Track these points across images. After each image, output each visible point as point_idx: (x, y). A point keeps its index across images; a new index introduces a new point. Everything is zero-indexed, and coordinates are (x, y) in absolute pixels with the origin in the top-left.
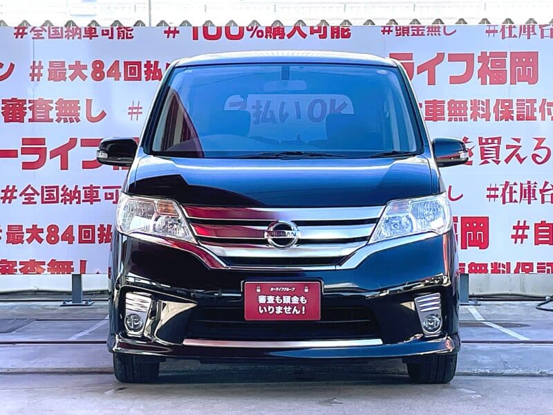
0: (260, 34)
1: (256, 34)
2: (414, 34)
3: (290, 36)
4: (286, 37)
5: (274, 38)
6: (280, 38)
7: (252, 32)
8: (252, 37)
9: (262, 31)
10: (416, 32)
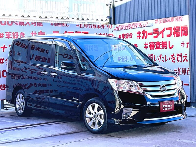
0: (17, 24)
1: (16, 24)
2: (59, 26)
3: (26, 25)
4: (25, 25)
5: (22, 25)
6: (23, 25)
7: (15, 23)
8: (15, 25)
9: (18, 23)
10: (59, 25)
